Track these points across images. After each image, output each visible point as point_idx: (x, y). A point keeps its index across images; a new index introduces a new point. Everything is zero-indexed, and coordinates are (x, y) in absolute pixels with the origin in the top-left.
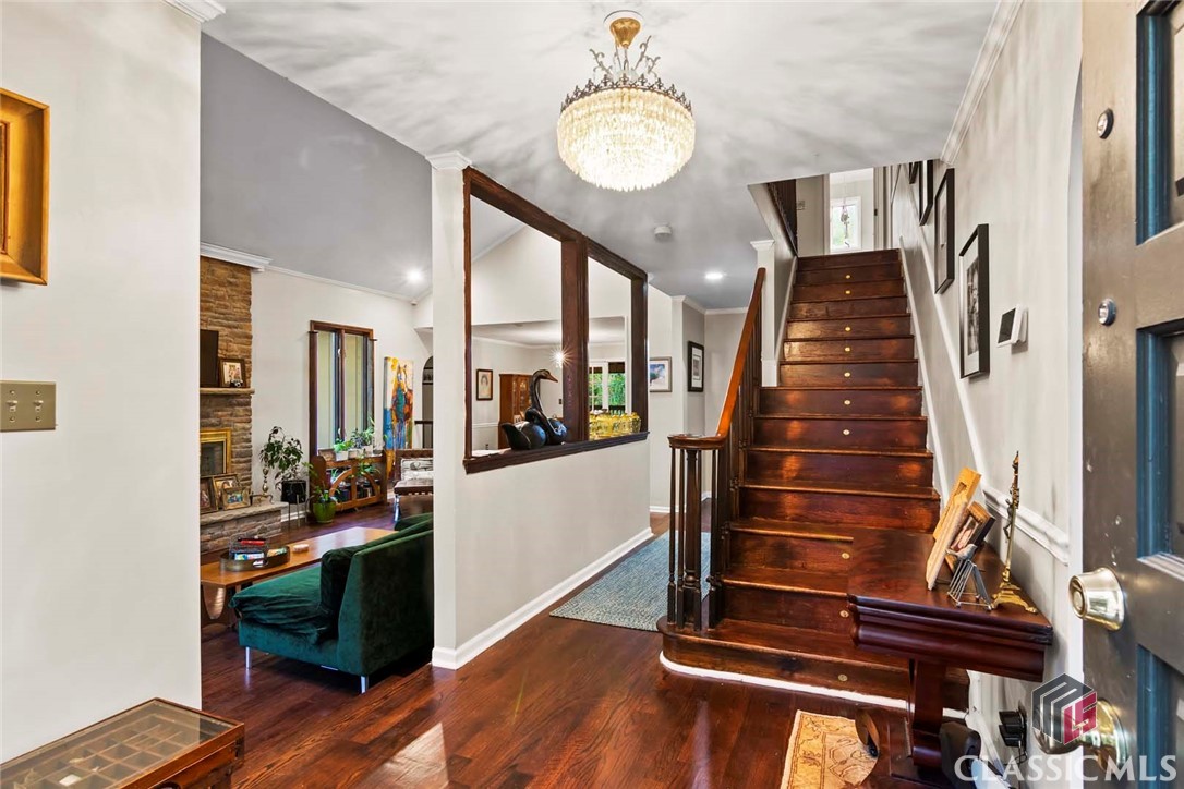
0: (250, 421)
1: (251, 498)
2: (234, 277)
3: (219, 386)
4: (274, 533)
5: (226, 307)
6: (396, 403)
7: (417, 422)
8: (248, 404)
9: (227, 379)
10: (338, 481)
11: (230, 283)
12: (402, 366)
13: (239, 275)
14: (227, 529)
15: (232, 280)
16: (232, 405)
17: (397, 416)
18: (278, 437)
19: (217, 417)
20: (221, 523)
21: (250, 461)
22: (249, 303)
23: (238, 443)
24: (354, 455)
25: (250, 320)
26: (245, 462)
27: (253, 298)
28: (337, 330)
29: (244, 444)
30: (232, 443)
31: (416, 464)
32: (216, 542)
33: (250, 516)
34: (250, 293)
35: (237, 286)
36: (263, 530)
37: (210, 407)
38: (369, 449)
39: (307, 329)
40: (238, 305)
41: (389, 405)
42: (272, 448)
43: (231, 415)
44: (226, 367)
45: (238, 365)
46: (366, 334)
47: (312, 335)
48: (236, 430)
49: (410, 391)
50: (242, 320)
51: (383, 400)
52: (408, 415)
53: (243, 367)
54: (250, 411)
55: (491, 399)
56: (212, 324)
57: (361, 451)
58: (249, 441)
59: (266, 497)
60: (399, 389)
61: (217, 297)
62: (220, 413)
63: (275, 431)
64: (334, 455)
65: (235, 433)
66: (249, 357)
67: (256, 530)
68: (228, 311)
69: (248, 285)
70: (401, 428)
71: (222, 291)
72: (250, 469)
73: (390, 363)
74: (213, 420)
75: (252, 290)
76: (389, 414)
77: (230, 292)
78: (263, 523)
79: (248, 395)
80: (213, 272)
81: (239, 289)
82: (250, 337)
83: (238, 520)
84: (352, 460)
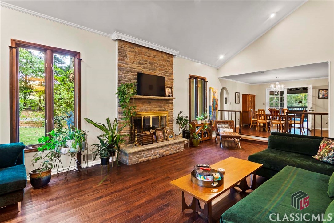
0: (173, 109)
1: (175, 136)
2: (169, 59)
3: (165, 96)
4: (183, 149)
5: (167, 69)
6: (213, 104)
7: (219, 111)
8: (172, 103)
9: (167, 94)
10: (198, 131)
11: (168, 61)
12: (215, 91)
13: (170, 58)
14: (169, 147)
15: (168, 60)
16: (168, 103)
17: (213, 108)
18: (181, 115)
19: (164, 107)
20: (167, 146)
21: (173, 123)
22: (173, 67)
23: (170, 116)
24: (203, 122)
25: (173, 74)
26: (172, 123)
27: (174, 66)
28: (196, 78)
29: (172, 117)
30: (168, 117)
31: (223, 126)
32: (166, 152)
33: (176, 143)
34: (173, 64)
35: (170, 62)
36: (179, 149)
37: (162, 104)
38: (207, 120)
39: (188, 77)
40: (170, 68)
41: (211, 105)
42: (180, 119)
43: (168, 107)
44: (167, 90)
45: (170, 89)
46: (204, 79)
47: (189, 79)
48: (169, 112)
49: (217, 100)
50: (171, 74)
51: (209, 103)
52: (216, 108)
53: (171, 90)
54: (173, 105)
55: (239, 103)
56: (163, 75)
57: (205, 121)
58: (173, 116)
59: (180, 136)
60: (214, 99)
61: (164, 66)
62: (165, 106)
63: (181, 113)
64: (197, 121)
65: (169, 113)
66: (173, 87)
67: (177, 148)
68: (167, 70)
69: (172, 61)
70: (214, 113)
71: (166, 64)
72: (173, 126)
73: (211, 90)
74: (163, 109)
75: (174, 63)
76: (211, 108)
77: (168, 64)
78: (179, 146)
79: (172, 100)
80: (163, 57)
81: (170, 63)
82: (173, 80)
83: (172, 144)
84: (202, 123)
